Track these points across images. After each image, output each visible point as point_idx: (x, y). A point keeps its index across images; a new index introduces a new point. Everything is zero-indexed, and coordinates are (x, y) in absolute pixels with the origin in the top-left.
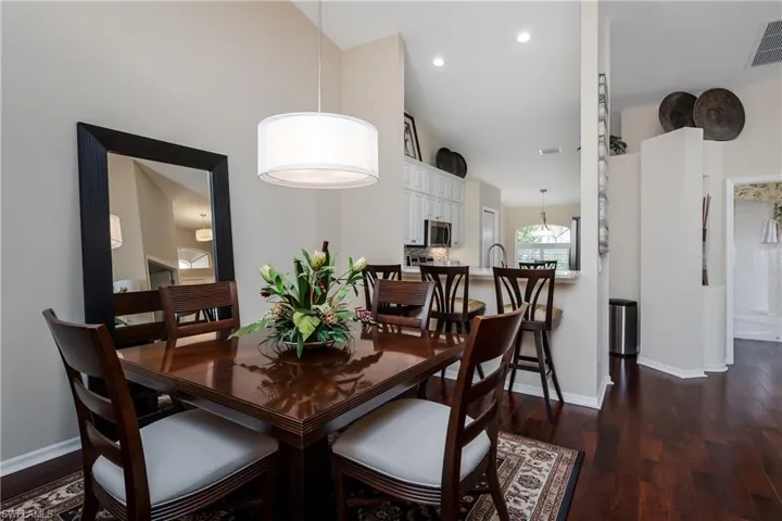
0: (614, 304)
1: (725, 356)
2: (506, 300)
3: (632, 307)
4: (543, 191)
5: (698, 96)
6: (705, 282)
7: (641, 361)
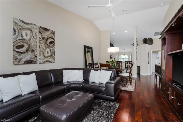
0: (137, 67)
1: (151, 73)
2: (126, 65)
3: (139, 67)
4: (124, 50)
5: (147, 39)
6: (148, 63)
7: (140, 74)
